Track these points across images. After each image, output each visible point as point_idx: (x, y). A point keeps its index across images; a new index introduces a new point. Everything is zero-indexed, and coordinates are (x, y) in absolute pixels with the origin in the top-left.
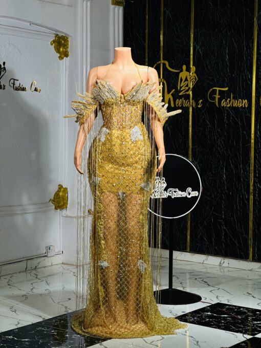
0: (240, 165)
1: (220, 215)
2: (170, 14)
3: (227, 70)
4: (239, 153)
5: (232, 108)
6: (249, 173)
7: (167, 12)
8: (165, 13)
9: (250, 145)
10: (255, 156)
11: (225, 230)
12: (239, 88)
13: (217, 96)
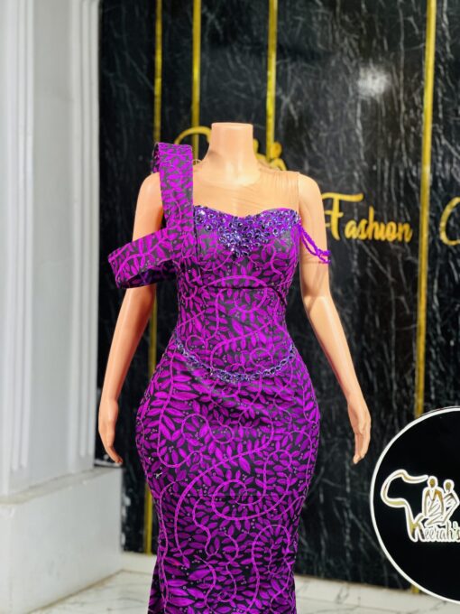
0: (390, 372)
1: (339, 486)
2: (216, 23)
3: (359, 155)
4: (389, 345)
5: (373, 243)
6: (413, 392)
7: (211, 17)
8: (204, 18)
9: (415, 329)
10: (428, 355)
11: (352, 522)
12: (390, 198)
13: (336, 214)
